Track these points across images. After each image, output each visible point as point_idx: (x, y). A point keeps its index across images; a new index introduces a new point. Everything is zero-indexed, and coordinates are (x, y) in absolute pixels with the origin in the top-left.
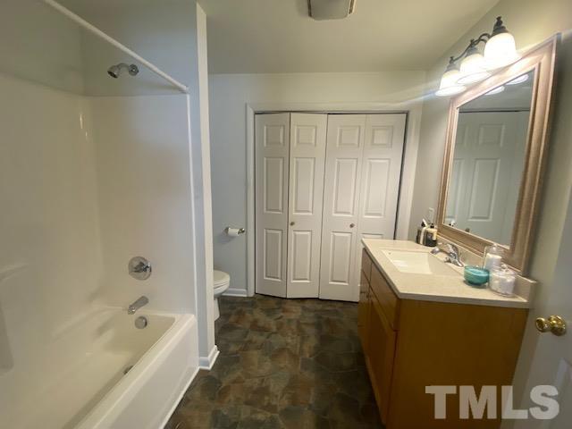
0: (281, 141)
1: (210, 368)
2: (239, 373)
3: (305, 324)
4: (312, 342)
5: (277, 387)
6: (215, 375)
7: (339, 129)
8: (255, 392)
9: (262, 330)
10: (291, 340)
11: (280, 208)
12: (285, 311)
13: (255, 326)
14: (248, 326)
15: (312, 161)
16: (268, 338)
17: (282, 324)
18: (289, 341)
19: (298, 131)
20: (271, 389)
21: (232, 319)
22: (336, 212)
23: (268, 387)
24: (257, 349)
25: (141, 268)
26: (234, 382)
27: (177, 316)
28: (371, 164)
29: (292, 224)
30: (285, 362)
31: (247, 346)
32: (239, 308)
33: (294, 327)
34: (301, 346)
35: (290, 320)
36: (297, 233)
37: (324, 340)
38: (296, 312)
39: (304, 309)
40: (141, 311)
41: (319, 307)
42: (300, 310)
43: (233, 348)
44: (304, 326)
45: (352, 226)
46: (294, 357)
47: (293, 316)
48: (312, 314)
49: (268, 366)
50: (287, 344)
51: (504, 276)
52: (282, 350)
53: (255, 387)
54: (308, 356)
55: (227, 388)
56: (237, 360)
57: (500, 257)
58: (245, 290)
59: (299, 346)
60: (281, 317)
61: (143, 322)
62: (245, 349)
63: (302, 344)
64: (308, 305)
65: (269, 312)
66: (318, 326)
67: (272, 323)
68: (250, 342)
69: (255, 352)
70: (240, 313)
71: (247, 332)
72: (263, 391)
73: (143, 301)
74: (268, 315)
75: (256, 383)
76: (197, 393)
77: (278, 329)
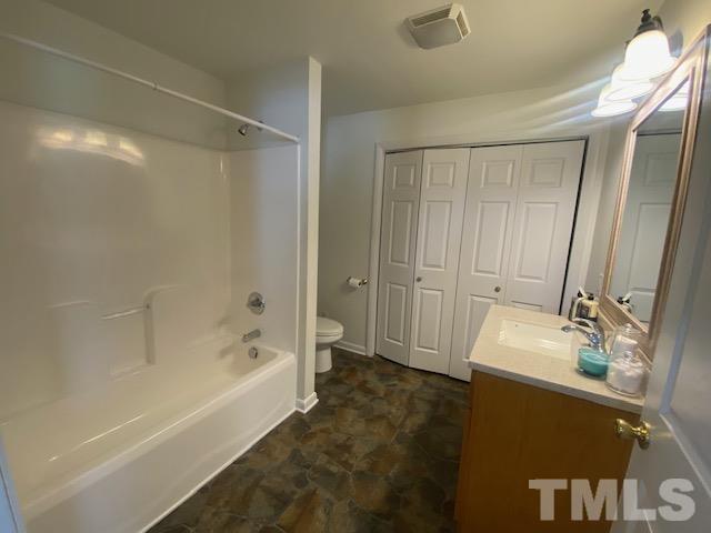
0: (412, 182)
1: (305, 412)
2: (329, 425)
3: (420, 399)
4: (419, 419)
5: (361, 449)
6: (308, 420)
7: (484, 164)
8: (337, 446)
9: (369, 392)
10: (395, 410)
11: (406, 260)
12: (401, 380)
13: (363, 387)
14: (355, 384)
15: (449, 205)
16: (371, 401)
17: (392, 392)
18: (394, 410)
19: (432, 169)
20: (354, 449)
21: (342, 374)
22: (477, 271)
23: (351, 446)
24: (356, 408)
25: (256, 303)
26: (322, 431)
27: (280, 352)
28: (528, 209)
29: (419, 280)
30: (380, 429)
31: (347, 402)
32: (353, 365)
33: (404, 398)
34: (404, 421)
35: (403, 391)
36: (424, 291)
37: (435, 420)
38: (414, 383)
39: (425, 383)
40: (255, 343)
41: (446, 385)
42: (421, 383)
43: (332, 401)
44: (416, 401)
45: (497, 290)
46: (391, 427)
47: (408, 387)
48: (433, 391)
49: (360, 427)
50: (390, 413)
51: (625, 367)
52: (381, 417)
53: (341, 441)
54: (407, 431)
55: (314, 434)
56: (333, 413)
57: (636, 342)
58: (363, 348)
59: (401, 419)
60: (395, 385)
61: (255, 354)
62: (344, 405)
63: (406, 418)
64: (432, 380)
65: (383, 377)
66: (435, 405)
67: (381, 388)
68: (352, 399)
69: (352, 411)
70: (353, 371)
71: (353, 390)
72: (345, 448)
73: (256, 334)
74: (380, 380)
75: (341, 438)
76: (286, 429)
77: (386, 395)
